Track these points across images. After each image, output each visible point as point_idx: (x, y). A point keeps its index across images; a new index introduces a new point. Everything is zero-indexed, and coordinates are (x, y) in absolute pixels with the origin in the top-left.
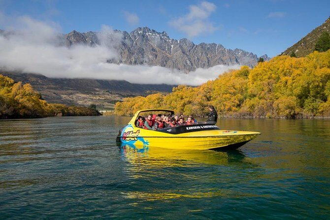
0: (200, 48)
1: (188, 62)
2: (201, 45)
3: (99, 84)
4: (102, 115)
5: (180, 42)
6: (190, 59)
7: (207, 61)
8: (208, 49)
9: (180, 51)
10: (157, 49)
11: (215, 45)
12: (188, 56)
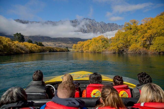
0: (108, 25)
1: (104, 30)
2: (108, 24)
3: (70, 40)
4: (70, 51)
5: (100, 23)
6: (104, 29)
7: (111, 30)
8: (111, 25)
9: (100, 26)
10: (92, 26)
11: (114, 24)
12: (103, 28)
